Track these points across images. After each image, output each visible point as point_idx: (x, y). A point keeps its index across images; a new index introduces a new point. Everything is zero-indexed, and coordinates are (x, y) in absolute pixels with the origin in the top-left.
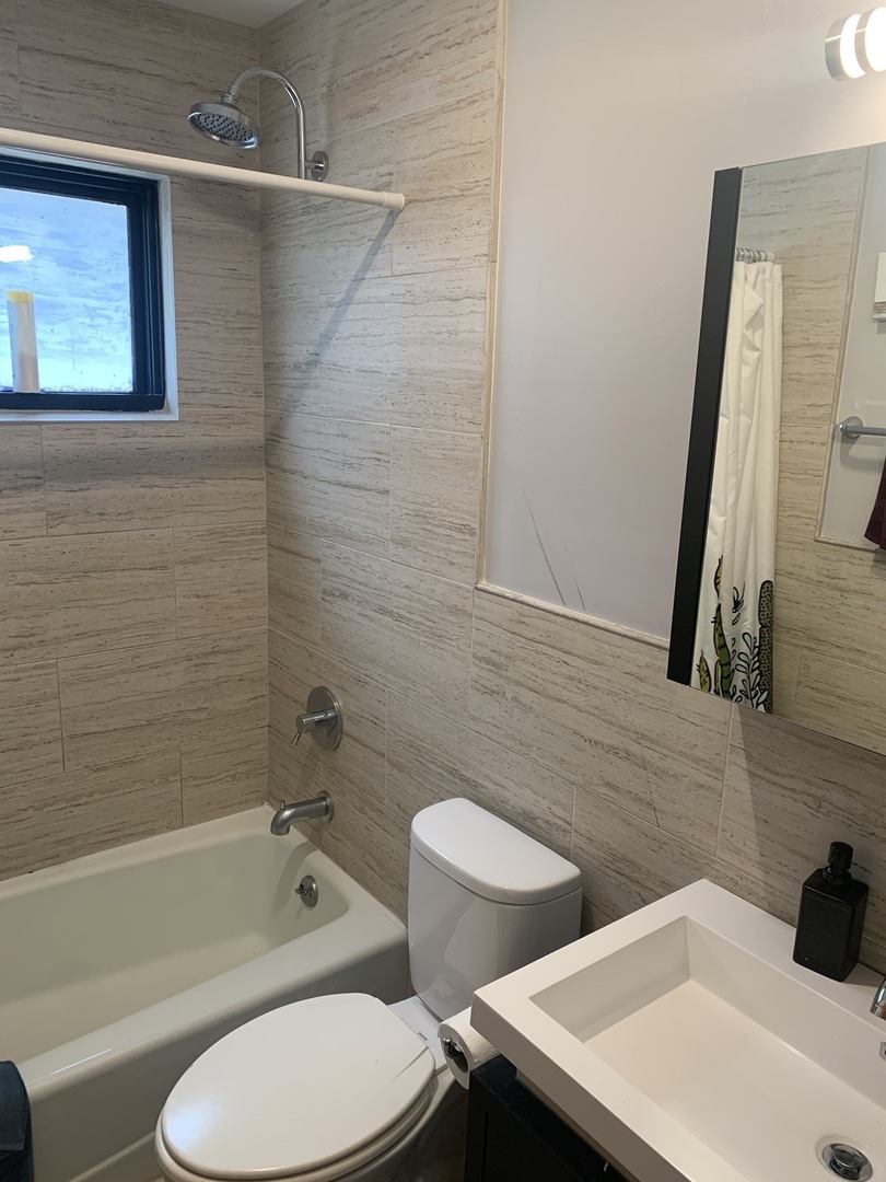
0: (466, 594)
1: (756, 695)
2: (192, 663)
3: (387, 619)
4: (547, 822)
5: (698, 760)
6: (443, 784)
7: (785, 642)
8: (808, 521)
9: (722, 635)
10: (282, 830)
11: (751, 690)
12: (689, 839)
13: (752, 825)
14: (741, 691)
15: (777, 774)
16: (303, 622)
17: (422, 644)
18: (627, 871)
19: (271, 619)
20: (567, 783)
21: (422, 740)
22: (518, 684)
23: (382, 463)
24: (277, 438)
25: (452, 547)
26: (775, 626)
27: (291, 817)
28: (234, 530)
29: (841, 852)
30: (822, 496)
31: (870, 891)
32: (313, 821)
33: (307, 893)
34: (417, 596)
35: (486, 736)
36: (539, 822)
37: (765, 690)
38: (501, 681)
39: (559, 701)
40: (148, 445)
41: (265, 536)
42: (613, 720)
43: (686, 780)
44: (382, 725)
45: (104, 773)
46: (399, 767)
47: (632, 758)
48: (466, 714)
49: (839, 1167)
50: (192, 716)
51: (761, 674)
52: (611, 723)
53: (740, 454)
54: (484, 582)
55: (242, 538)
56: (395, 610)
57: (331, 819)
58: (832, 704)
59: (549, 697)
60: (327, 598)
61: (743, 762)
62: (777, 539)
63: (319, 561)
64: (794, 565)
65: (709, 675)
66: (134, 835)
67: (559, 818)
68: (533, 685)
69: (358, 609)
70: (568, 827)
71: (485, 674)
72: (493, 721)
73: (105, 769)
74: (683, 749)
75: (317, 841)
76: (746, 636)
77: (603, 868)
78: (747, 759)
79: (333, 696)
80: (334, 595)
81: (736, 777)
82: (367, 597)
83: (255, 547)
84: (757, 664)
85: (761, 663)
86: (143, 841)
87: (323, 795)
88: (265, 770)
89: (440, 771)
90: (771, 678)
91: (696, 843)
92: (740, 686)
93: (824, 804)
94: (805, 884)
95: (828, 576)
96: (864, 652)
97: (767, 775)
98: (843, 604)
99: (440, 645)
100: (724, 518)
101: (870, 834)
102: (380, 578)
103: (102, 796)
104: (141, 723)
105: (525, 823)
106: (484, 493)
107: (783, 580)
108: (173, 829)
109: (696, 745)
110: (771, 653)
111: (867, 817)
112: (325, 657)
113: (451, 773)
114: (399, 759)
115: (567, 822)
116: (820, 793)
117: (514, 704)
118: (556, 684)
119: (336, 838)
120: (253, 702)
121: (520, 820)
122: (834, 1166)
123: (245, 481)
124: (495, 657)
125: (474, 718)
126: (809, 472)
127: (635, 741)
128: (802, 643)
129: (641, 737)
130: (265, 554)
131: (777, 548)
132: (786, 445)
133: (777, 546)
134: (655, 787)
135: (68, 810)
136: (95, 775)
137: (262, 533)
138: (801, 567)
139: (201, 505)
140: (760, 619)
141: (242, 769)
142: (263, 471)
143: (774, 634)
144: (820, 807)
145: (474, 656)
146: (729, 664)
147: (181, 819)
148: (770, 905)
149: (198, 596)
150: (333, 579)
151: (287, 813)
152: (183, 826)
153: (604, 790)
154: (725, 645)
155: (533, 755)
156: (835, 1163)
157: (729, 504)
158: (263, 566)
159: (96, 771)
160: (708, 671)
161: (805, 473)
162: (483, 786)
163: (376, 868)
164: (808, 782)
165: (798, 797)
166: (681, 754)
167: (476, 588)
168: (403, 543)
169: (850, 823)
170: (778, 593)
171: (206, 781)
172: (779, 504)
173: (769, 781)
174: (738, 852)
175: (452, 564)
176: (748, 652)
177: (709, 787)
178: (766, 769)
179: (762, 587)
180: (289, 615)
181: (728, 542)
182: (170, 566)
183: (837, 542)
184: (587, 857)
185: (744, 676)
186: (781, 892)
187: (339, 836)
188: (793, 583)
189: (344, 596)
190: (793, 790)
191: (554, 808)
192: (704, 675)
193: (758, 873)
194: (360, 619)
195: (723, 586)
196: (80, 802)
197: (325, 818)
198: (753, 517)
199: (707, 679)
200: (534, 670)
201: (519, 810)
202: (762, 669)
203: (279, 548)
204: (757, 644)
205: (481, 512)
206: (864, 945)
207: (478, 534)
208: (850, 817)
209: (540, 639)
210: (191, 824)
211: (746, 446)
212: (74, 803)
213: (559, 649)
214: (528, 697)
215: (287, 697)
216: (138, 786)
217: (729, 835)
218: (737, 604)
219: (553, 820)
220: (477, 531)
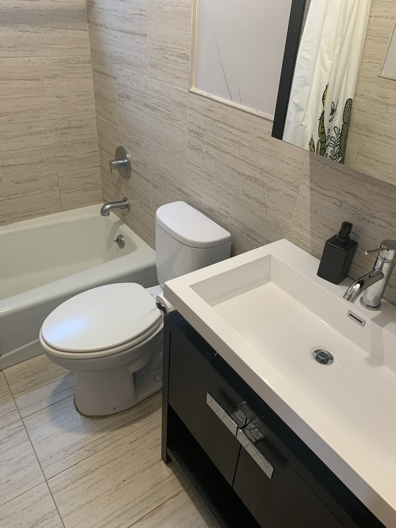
0: (184, 94)
1: (336, 158)
2: (58, 132)
3: (148, 110)
4: (219, 213)
5: (287, 182)
6: (175, 195)
7: (354, 132)
8: (376, 65)
9: (323, 127)
10: (105, 214)
11: (334, 156)
12: (280, 221)
13: (309, 214)
14: (329, 156)
15: (324, 189)
16: (111, 112)
17: (164, 123)
18: (252, 235)
19: (97, 111)
20: (228, 194)
21: (165, 174)
22: (208, 144)
23: (143, 17)
24: (92, 4)
25: (179, 68)
26: (351, 124)
27: (110, 208)
28: (73, 60)
29: (347, 226)
30: (386, 51)
31: (358, 246)
32: (122, 211)
33: (120, 242)
34: (161, 97)
35: (193, 171)
36: (215, 212)
37: (341, 156)
38: (201, 143)
39: (227, 153)
40: (20, 6)
41: (90, 65)
42: (250, 162)
43: (281, 192)
44: (148, 166)
45: (21, 185)
46: (156, 187)
47: (257, 181)
48: (185, 160)
49: (319, 359)
50: (61, 159)
51: (340, 148)
52: (250, 164)
53: (346, 23)
54: (194, 88)
55: (78, 65)
56: (152, 105)
57: (129, 211)
58: (372, 164)
59: (222, 151)
60: (121, 99)
61: (308, 183)
62: (359, 76)
63: (116, 78)
64: (365, 91)
65: (314, 147)
66: (39, 214)
67: (224, 211)
68: (215, 145)
69: (135, 105)
70: (227, 215)
71: (193, 139)
72: (196, 164)
73: (21, 182)
74: (282, 177)
75: (124, 220)
76: (336, 128)
77: (241, 233)
78: (310, 181)
79: (126, 151)
80: (123, 97)
81: (305, 192)
82: (138, 98)
83: (86, 70)
84: (339, 143)
85: (341, 142)
86: (44, 217)
87: (125, 199)
88: (100, 187)
89: (173, 188)
90: (345, 150)
91: (282, 222)
92: (329, 154)
93: (344, 204)
94: (328, 241)
95: (381, 97)
96: (392, 138)
97: (319, 189)
98: (386, 112)
99: (173, 124)
100: (332, 62)
101: (363, 218)
102: (144, 87)
103: (21, 195)
104: (36, 161)
105: (209, 213)
106: (194, 33)
107: (358, 99)
108: (58, 212)
109: (287, 175)
110: (346, 137)
111: (363, 210)
112: (122, 131)
113: (178, 190)
114: (156, 183)
115: (227, 213)
116: (342, 198)
117: (206, 155)
118: (225, 144)
119: (131, 219)
120: (91, 154)
121: (207, 212)
122: (317, 358)
123: (77, 31)
124: (198, 130)
125: (188, 163)
126: (382, 35)
127: (260, 173)
128: (363, 133)
129: (263, 171)
130: (91, 75)
131: (358, 81)
132: (372, 19)
133: (358, 80)
134: (267, 196)
135: (6, 201)
136: (17, 185)
137: (89, 63)
138: (369, 92)
139: (54, 44)
140: (343, 119)
141: (89, 186)
142: (87, 25)
143: (350, 128)
144: (341, 205)
145: (189, 130)
146: (325, 142)
147: (60, 207)
148: (312, 251)
149: (57, 97)
150: (123, 88)
151: (108, 206)
152: (63, 211)
153: (244, 198)
154: (324, 132)
155: (214, 181)
156: (318, 357)
157: (335, 53)
158: (90, 82)
159: (18, 183)
160: (314, 145)
161: (380, 36)
162: (192, 196)
163: (148, 232)
164: (338, 193)
165: (331, 200)
166: (280, 179)
167: (190, 92)
168: (154, 66)
169: (354, 213)
170: (355, 106)
171: (72, 191)
172: (363, 55)
173: (319, 192)
174: (301, 227)
175: (178, 77)
176: (335, 136)
177: (291, 196)
178: (319, 186)
179: (347, 102)
180: (105, 109)
181: (332, 76)
182: (41, 79)
183: (390, 77)
184: (235, 229)
185: (332, 149)
186: (318, 245)
187: (133, 218)
188: (364, 100)
189: (128, 98)
190: (330, 197)
191: (222, 207)
192: (312, 147)
193: (309, 237)
194: (136, 110)
195: (327, 101)
196: (10, 198)
197: (126, 210)
198: (347, 62)
199: (313, 149)
200: (216, 137)
201: (207, 207)
202: (341, 145)
203: (98, 72)
204: (340, 133)
205: (192, 45)
206: (351, 269)
207: (190, 59)
208: (355, 210)
209: (219, 119)
210: (67, 210)
211: (350, 18)
212: (8, 198)
213: (228, 125)
214: (212, 151)
215: (107, 152)
216: (39, 191)
217: (297, 218)
218: (333, 111)
219: (221, 212)
220: (190, 57)
